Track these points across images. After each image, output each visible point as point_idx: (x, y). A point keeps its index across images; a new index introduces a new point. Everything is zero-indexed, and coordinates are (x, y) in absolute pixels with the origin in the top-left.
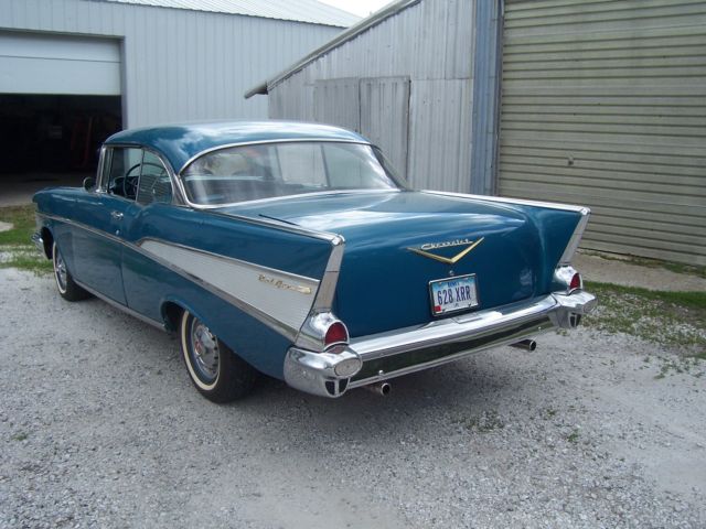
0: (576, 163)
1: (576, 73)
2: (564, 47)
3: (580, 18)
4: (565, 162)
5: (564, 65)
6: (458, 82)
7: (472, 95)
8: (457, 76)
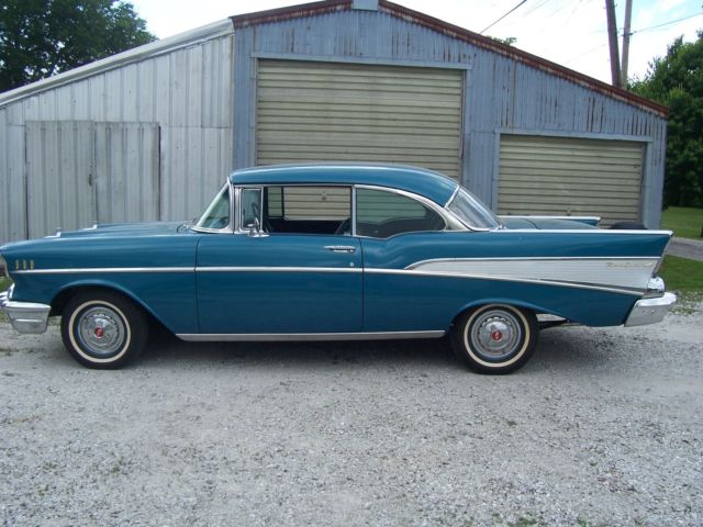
0: (329, 198)
1: (325, 128)
2: (315, 107)
3: (329, 86)
4: (319, 198)
5: (315, 121)
6: (216, 130)
7: (231, 143)
8: (215, 125)
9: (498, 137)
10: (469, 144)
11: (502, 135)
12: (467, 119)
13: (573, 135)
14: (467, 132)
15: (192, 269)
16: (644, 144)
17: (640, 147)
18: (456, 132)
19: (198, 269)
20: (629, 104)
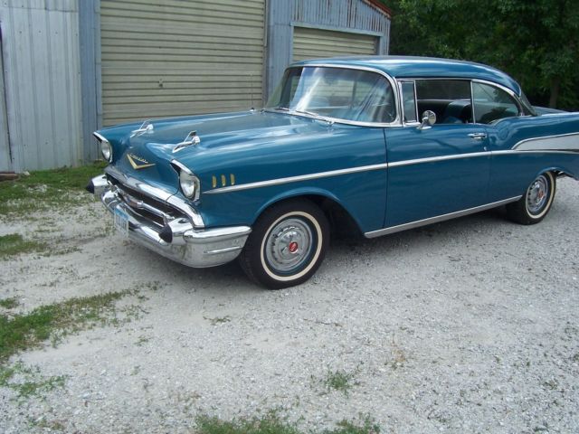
0: (164, 86)
4: (157, 85)
6: (61, 14)
7: (78, 29)
8: (60, 8)
9: (293, 28)
10: (273, 34)
11: (295, 27)
12: (272, 13)
13: (339, 29)
14: (272, 24)
15: (384, 165)
16: (377, 39)
17: (374, 40)
18: (261, 24)
19: (391, 164)
20: (371, 6)
